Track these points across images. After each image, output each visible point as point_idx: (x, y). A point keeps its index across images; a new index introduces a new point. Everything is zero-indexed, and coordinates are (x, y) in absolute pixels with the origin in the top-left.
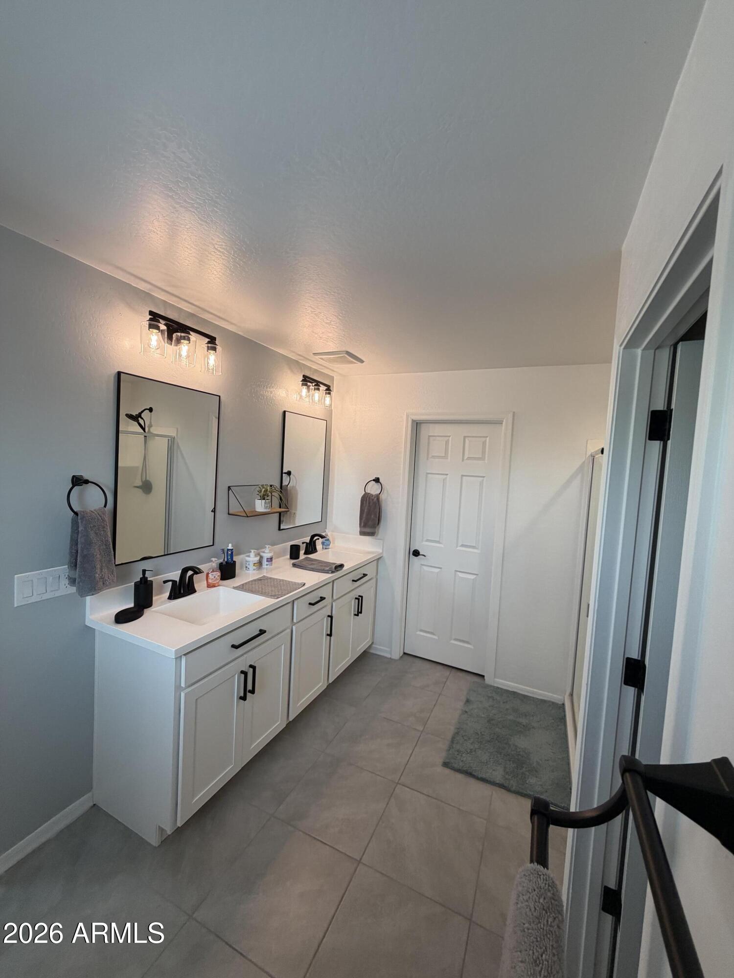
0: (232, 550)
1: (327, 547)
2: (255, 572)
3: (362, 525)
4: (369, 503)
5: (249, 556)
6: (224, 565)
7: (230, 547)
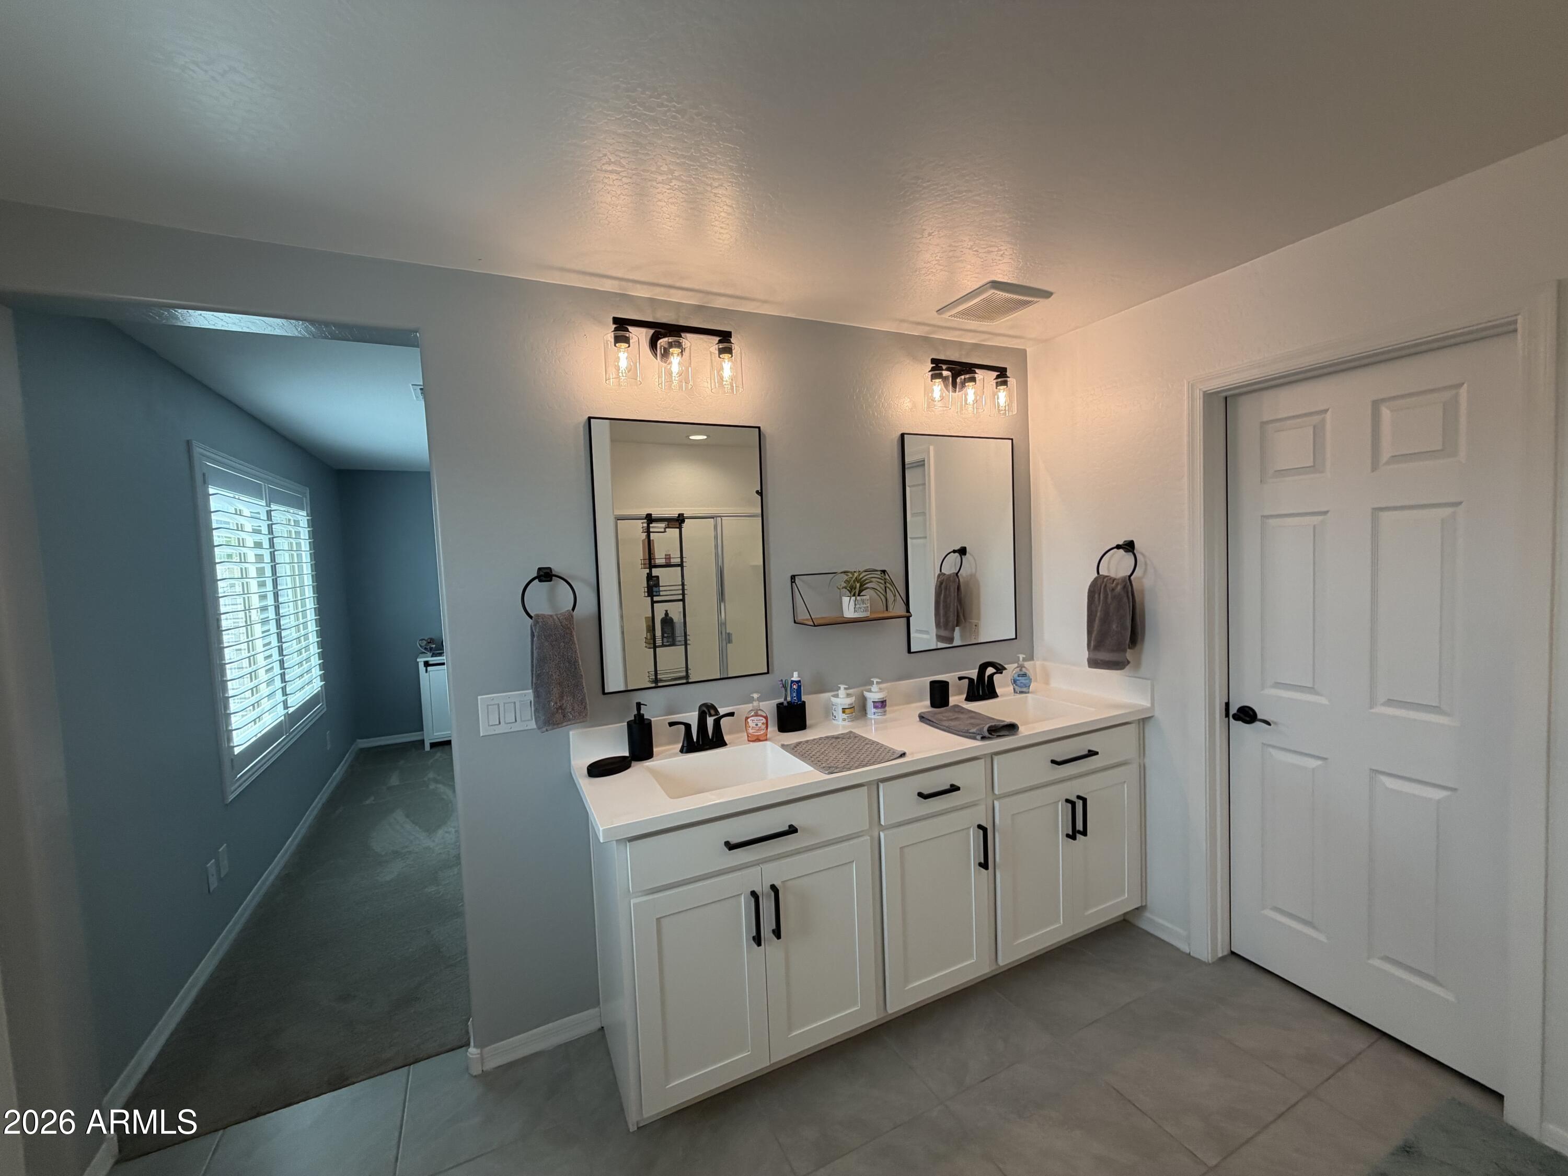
0: (798, 682)
1: (1024, 690)
2: (846, 723)
3: (1092, 644)
4: (1106, 597)
5: (837, 696)
6: (785, 706)
7: (795, 677)
